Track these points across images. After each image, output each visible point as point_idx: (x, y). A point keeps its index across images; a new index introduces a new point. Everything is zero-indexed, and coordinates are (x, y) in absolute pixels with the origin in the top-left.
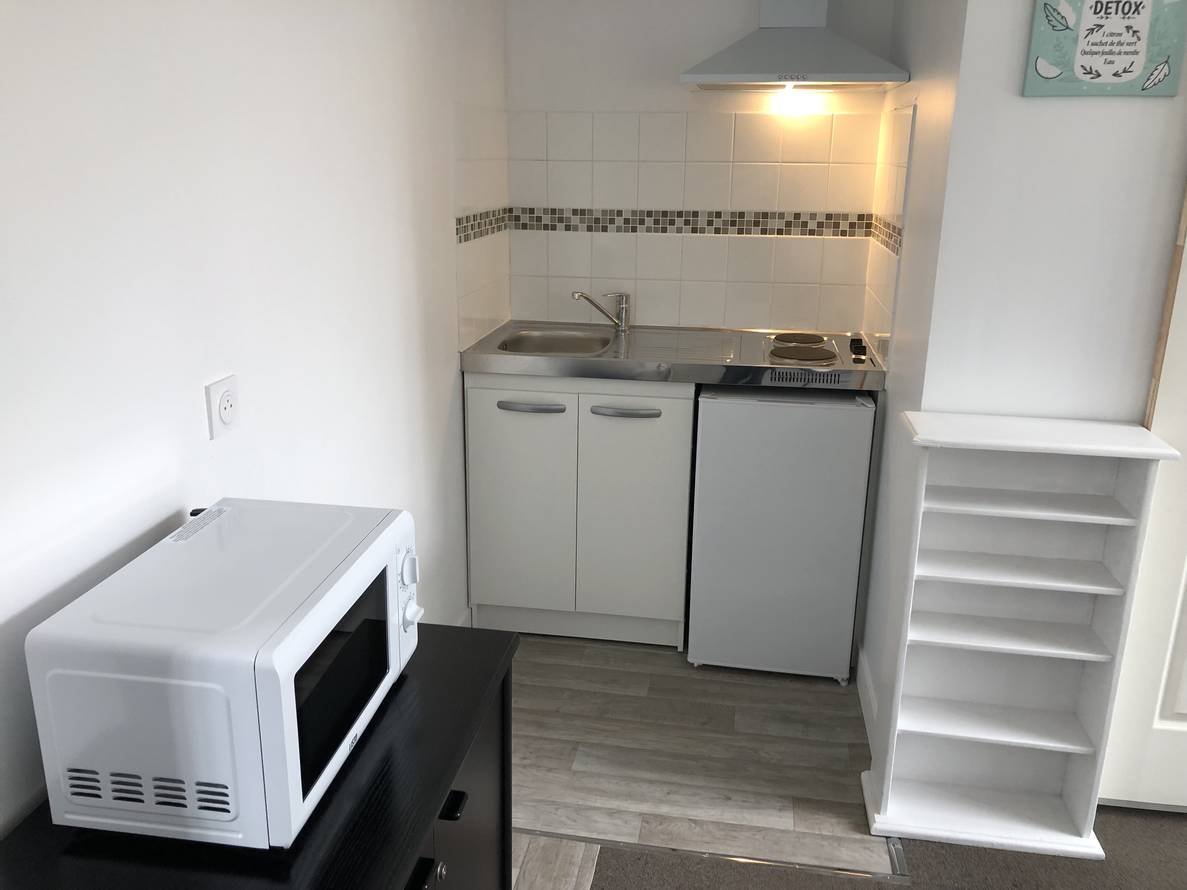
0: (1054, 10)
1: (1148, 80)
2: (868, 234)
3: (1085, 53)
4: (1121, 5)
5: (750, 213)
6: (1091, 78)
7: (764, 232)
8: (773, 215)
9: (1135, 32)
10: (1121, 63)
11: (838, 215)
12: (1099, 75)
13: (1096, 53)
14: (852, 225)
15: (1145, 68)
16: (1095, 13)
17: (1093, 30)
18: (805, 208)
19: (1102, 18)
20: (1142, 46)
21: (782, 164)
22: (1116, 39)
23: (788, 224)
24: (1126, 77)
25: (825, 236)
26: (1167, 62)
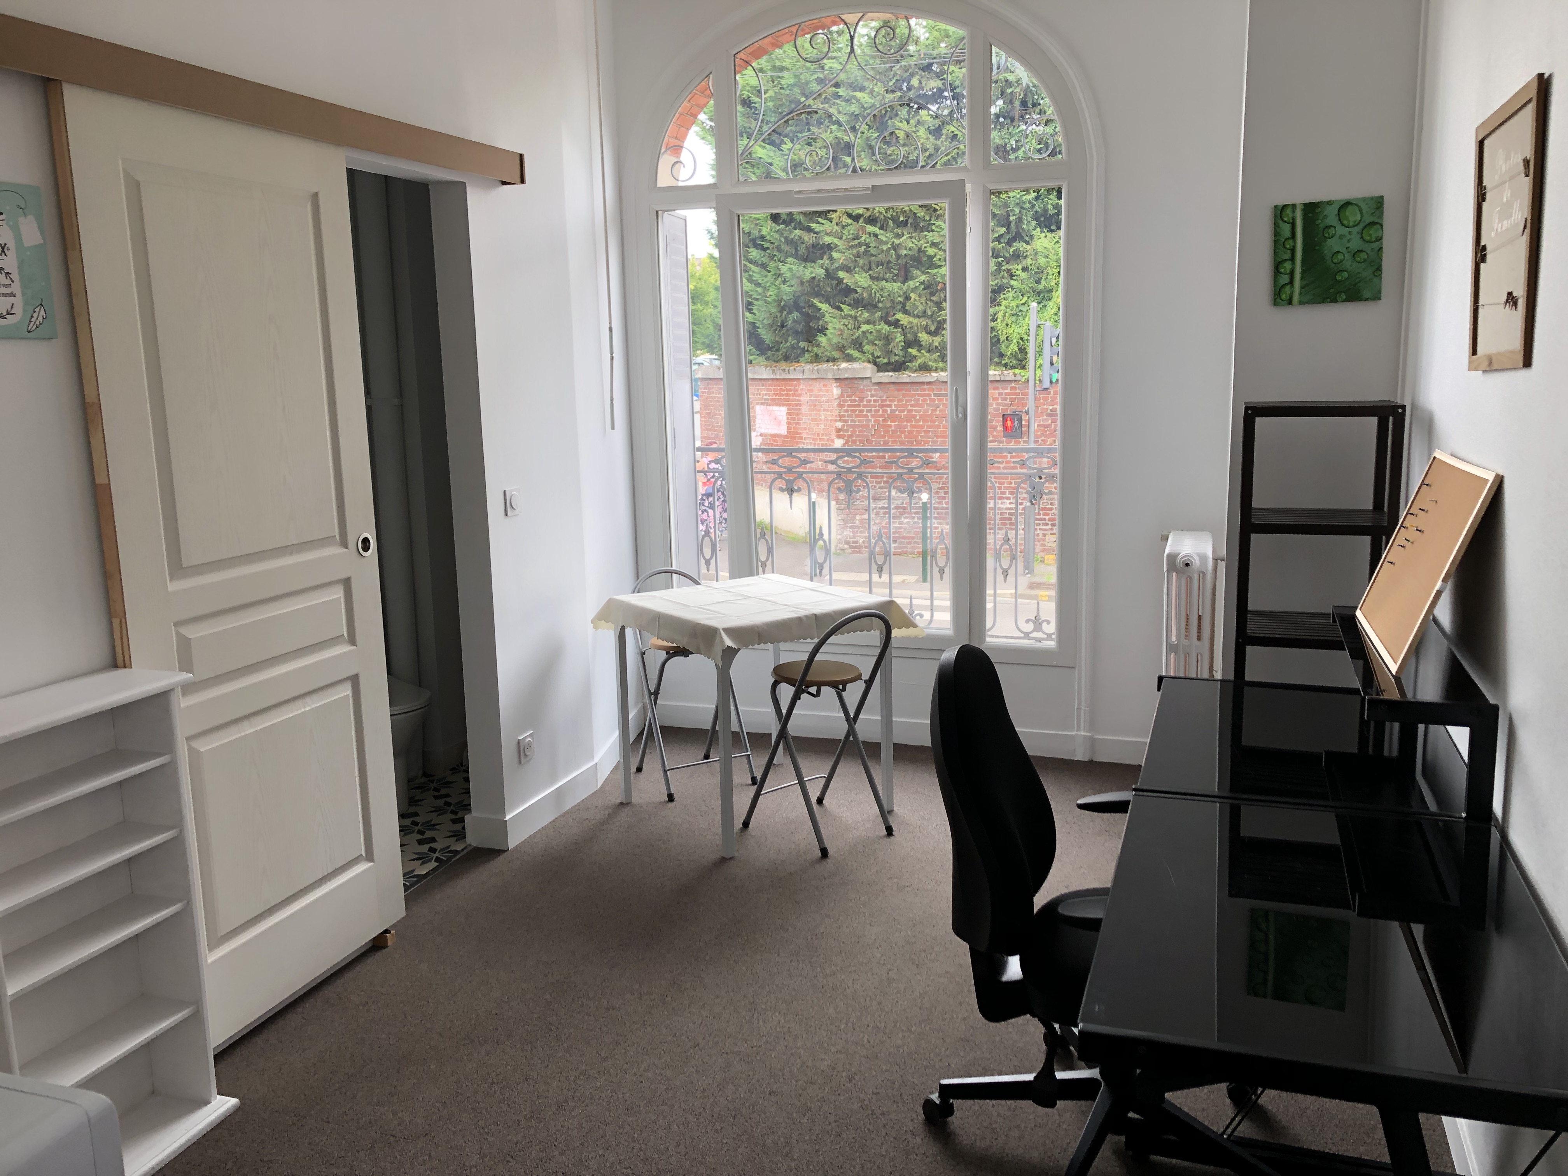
1: (30, 322)
9: (7, 274)
15: (25, 311)
20: (16, 288)
24: (11, 319)
26: (41, 305)
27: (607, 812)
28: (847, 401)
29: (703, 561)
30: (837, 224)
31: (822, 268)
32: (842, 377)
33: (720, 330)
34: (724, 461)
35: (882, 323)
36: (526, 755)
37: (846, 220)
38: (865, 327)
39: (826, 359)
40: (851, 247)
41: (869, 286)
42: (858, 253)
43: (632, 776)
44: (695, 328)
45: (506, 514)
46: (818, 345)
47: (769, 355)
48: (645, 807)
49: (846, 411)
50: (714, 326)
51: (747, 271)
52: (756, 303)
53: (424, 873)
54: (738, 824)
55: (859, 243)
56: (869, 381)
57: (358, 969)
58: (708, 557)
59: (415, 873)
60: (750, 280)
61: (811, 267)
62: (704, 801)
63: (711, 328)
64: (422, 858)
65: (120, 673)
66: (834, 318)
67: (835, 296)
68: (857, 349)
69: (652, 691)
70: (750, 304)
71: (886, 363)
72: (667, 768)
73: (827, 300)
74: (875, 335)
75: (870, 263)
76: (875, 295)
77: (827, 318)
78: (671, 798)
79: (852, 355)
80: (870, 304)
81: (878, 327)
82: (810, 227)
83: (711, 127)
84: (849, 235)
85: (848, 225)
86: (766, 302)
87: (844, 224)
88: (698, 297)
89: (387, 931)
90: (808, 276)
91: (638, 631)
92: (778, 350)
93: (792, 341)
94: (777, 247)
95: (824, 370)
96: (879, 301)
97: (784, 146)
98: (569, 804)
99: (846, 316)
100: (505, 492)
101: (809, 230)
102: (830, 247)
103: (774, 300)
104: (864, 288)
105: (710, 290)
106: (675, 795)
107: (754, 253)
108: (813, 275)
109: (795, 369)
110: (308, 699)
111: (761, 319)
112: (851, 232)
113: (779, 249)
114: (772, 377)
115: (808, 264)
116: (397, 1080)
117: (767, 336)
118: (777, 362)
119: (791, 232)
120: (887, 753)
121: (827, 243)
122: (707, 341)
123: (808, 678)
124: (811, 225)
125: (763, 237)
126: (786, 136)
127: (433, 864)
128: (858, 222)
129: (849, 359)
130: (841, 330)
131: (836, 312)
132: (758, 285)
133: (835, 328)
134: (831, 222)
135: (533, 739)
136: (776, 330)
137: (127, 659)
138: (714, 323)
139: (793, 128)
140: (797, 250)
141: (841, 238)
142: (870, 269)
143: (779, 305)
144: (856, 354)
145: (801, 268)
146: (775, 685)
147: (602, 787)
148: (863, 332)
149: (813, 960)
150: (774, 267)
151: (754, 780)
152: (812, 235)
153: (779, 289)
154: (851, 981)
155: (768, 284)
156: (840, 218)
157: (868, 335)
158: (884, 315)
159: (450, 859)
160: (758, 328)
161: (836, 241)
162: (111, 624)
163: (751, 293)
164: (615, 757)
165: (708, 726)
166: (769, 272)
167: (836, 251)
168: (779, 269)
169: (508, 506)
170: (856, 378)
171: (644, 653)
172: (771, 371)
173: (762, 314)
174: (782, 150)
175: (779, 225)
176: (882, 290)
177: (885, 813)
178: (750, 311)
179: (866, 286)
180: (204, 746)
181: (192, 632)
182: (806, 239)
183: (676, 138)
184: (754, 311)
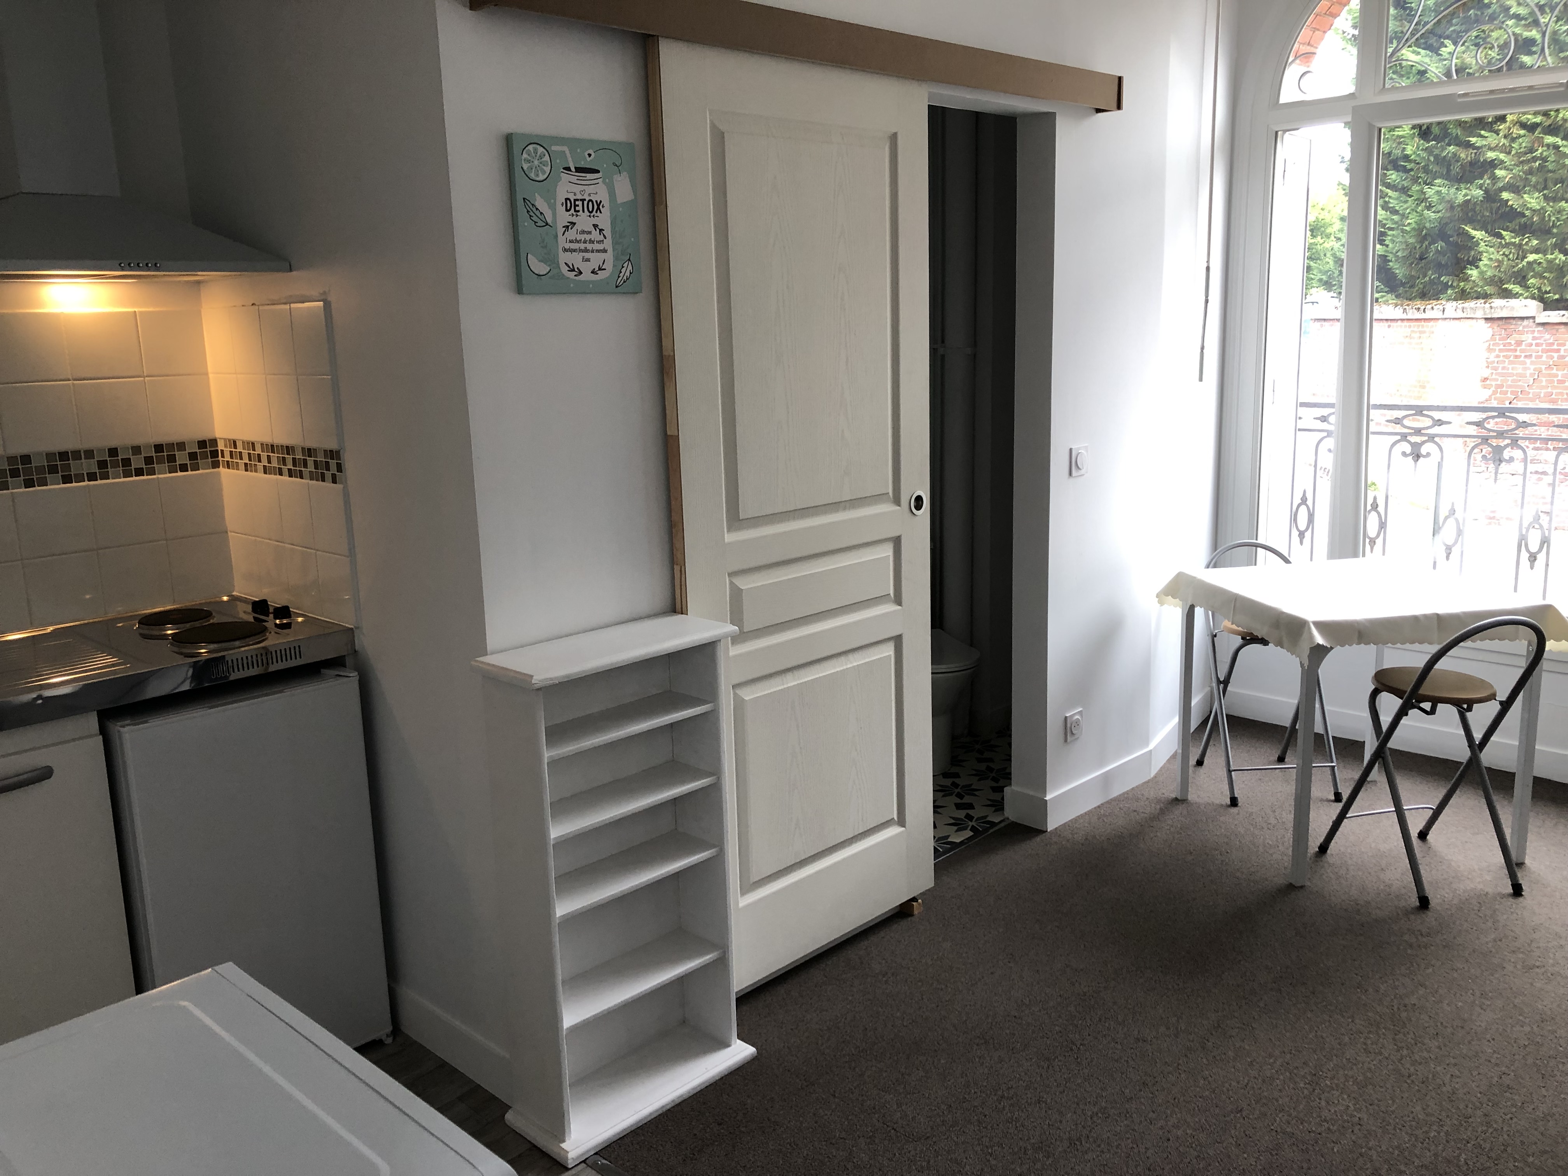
0: (533, 205)
1: (619, 277)
2: (216, 465)
3: (565, 250)
4: (586, 203)
5: (39, 454)
6: (575, 276)
7: (67, 479)
8: (77, 455)
9: (601, 230)
10: (596, 260)
11: (171, 446)
12: (581, 273)
13: (575, 251)
14: (193, 456)
15: (614, 266)
16: (567, 210)
17: (567, 227)
18: (121, 439)
19: (573, 215)
20: (608, 244)
21: (75, 382)
22: (588, 237)
23: (102, 464)
24: (602, 275)
25: (159, 474)
26: (629, 260)
27: (1158, 807)
28: (1498, 344)
29: (1295, 533)
30: (1505, 137)
31: (1481, 188)
32: (1496, 316)
33: (1342, 265)
34: (1332, 419)
35: (1556, 252)
36: (1072, 734)
37: (1517, 131)
38: (1531, 257)
39: (1475, 296)
40: (1522, 162)
41: (1542, 208)
42: (1531, 168)
43: (1191, 769)
44: (1312, 264)
45: (1070, 474)
46: (1466, 279)
47: (1400, 292)
48: (1202, 807)
49: (1498, 356)
50: (1334, 261)
51: (1383, 198)
52: (1390, 233)
53: (958, 840)
54: (1314, 845)
55: (1533, 157)
56: (1531, 321)
57: (882, 934)
58: (1302, 527)
59: (949, 840)
60: (1385, 207)
61: (1466, 189)
62: (1274, 811)
63: (1331, 263)
64: (959, 825)
65: (677, 619)
66: (1491, 247)
67: (1495, 221)
68: (1519, 283)
69: (1222, 679)
70: (1383, 234)
71: (1557, 300)
72: (1232, 768)
73: (1483, 227)
74: (1545, 266)
75: (1546, 180)
76: (1550, 220)
77: (1482, 247)
78: (1234, 802)
79: (1511, 290)
80: (1540, 230)
81: (1550, 257)
82: (1469, 141)
83: (1353, 36)
84: (1520, 148)
85: (1520, 136)
86: (1403, 231)
87: (1515, 136)
88: (1319, 229)
89: (914, 899)
90: (1460, 198)
91: (1210, 612)
92: (1412, 287)
93: (1431, 275)
94: (1424, 167)
95: (1471, 308)
96: (1554, 226)
97: (1443, 49)
98: (1117, 790)
99: (1507, 245)
100: (1071, 450)
101: (1468, 145)
102: (1493, 164)
103: (1413, 229)
104: (1534, 210)
105: (1334, 220)
106: (1239, 800)
107: (1393, 176)
108: (1469, 197)
109: (1432, 308)
110: (851, 656)
111: (1394, 251)
112: (1524, 145)
113: (1426, 170)
114: (1404, 316)
115: (1462, 186)
116: (906, 1068)
117: (1399, 270)
118: (1410, 300)
119: (1443, 149)
120: (1522, 789)
121: (1489, 160)
122: (1324, 278)
123: (1422, 691)
124: (1471, 139)
125: (1406, 158)
126: (1448, 37)
127: (968, 833)
128: (1534, 134)
129: (1507, 294)
130: (1497, 261)
131: (1495, 240)
132: (1395, 212)
133: (1490, 259)
134: (1498, 135)
135: (1082, 717)
136: (1412, 263)
137: (684, 607)
138: (1335, 258)
139: (1457, 28)
140: (1449, 170)
141: (1509, 153)
142: (1545, 188)
143: (1419, 234)
144: (1517, 289)
145: (1453, 190)
146: (1375, 694)
147: (1155, 777)
148: (1529, 263)
149: (1397, 1037)
150: (1417, 191)
151: (1338, 797)
152: (1471, 151)
153: (1421, 215)
154: (1449, 1076)
155: (1408, 211)
156: (1510, 129)
157: (1535, 266)
158: (1559, 242)
159: (986, 830)
160: (1391, 261)
161: (1502, 156)
162: (673, 569)
163: (1384, 222)
164: (1174, 746)
165: (1287, 723)
166: (1411, 196)
167: (1501, 169)
168: (1424, 193)
169: (1073, 465)
170: (1514, 318)
171: (1215, 636)
172: (1402, 310)
173: (1395, 245)
174: (1441, 55)
175: (1428, 142)
176: (1559, 212)
177: (1513, 866)
178: (1382, 242)
179: (1538, 207)
180: (748, 694)
181: (745, 583)
182: (1463, 156)
183: (1309, 44)
184: (1387, 242)
